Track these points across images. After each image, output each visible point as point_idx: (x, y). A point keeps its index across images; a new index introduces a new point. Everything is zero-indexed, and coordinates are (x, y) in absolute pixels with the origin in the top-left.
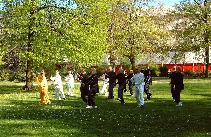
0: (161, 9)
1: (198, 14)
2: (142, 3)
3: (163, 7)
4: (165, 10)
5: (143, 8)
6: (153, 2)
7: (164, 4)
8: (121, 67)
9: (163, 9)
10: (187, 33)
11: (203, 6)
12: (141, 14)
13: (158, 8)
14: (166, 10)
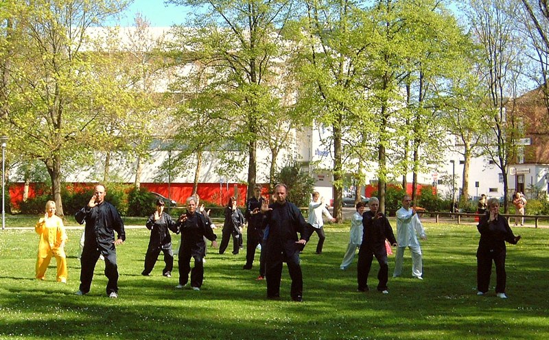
0: (141, 35)
1: (232, 55)
2: (86, 18)
3: (146, 31)
4: (150, 38)
5: (88, 30)
6: (117, 18)
7: (149, 22)
8: (27, 188)
9: (146, 37)
10: (201, 102)
11: (246, 34)
12: (82, 47)
13: (133, 33)
14: (155, 38)
